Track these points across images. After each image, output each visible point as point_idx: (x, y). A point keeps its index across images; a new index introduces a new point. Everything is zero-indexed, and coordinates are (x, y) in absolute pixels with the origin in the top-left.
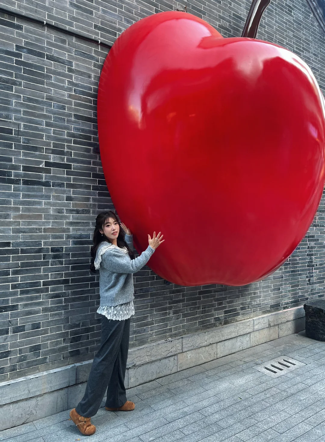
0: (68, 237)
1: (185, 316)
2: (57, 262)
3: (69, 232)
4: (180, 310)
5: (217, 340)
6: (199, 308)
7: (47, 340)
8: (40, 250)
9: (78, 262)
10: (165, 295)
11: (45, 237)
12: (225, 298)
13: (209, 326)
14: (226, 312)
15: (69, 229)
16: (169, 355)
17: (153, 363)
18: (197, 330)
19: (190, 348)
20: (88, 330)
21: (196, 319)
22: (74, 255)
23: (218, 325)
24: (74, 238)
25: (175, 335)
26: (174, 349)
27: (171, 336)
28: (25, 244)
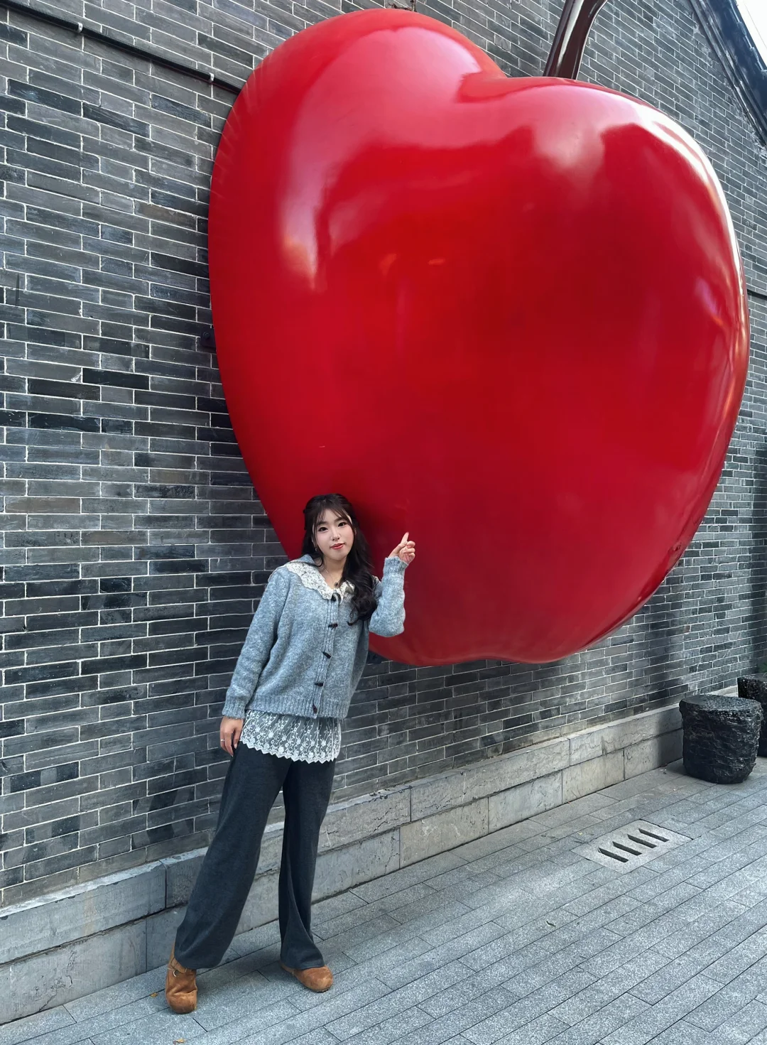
0: (143, 553)
1: (415, 735)
2: (117, 616)
3: (145, 541)
4: (404, 722)
5: (489, 788)
6: (447, 716)
7: (95, 805)
8: (74, 587)
9: (166, 613)
10: (370, 687)
11: (87, 555)
12: (505, 692)
13: (470, 759)
14: (508, 724)
15: (143, 534)
16: (381, 830)
17: (344, 851)
18: (442, 768)
19: (429, 812)
20: (190, 777)
21: (441, 741)
22: (156, 598)
23: (490, 754)
24: (157, 555)
25: (394, 782)
26: (392, 815)
27: (385, 785)
28: (38, 571)
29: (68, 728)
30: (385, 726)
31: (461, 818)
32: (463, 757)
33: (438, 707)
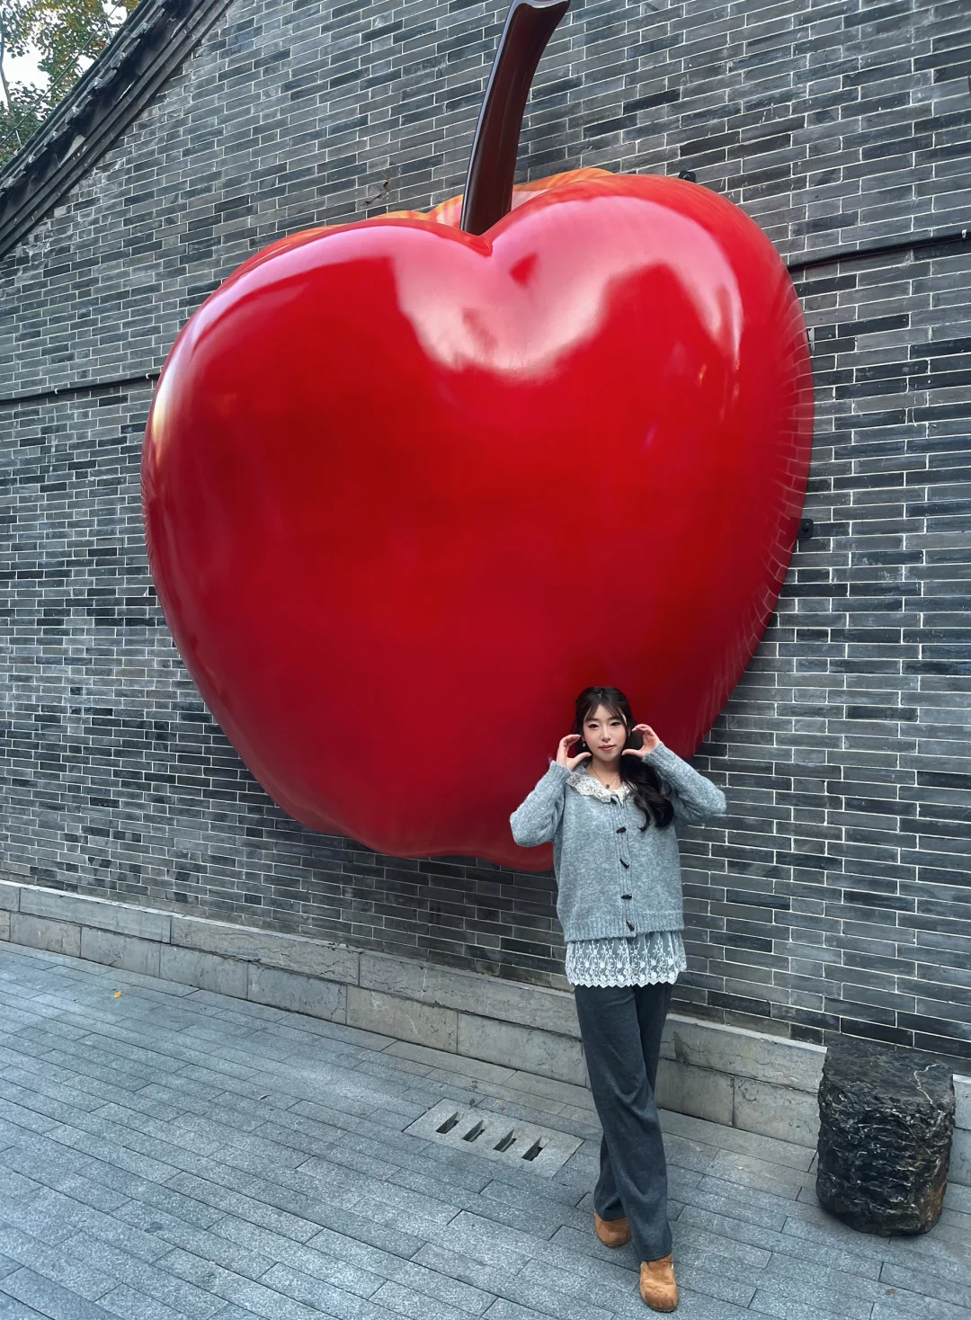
0: (175, 706)
1: (381, 909)
2: (162, 747)
3: (176, 698)
4: (370, 892)
5: (457, 1001)
6: (421, 903)
7: (149, 863)
8: (142, 725)
9: (186, 749)
11: (149, 705)
12: (506, 905)
15: (175, 693)
16: (326, 976)
17: (293, 976)
18: (414, 954)
19: (380, 987)
20: (198, 868)
21: (413, 928)
22: (182, 738)
23: (479, 966)
24: (183, 709)
25: (358, 943)
26: (338, 969)
27: (348, 941)
28: (127, 713)
29: (138, 812)
30: (349, 888)
31: (420, 1015)
32: (439, 954)
33: (412, 890)
